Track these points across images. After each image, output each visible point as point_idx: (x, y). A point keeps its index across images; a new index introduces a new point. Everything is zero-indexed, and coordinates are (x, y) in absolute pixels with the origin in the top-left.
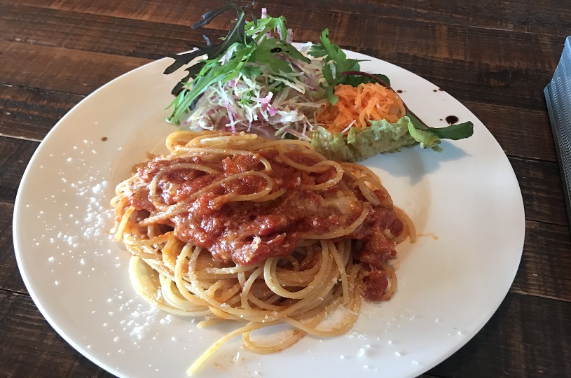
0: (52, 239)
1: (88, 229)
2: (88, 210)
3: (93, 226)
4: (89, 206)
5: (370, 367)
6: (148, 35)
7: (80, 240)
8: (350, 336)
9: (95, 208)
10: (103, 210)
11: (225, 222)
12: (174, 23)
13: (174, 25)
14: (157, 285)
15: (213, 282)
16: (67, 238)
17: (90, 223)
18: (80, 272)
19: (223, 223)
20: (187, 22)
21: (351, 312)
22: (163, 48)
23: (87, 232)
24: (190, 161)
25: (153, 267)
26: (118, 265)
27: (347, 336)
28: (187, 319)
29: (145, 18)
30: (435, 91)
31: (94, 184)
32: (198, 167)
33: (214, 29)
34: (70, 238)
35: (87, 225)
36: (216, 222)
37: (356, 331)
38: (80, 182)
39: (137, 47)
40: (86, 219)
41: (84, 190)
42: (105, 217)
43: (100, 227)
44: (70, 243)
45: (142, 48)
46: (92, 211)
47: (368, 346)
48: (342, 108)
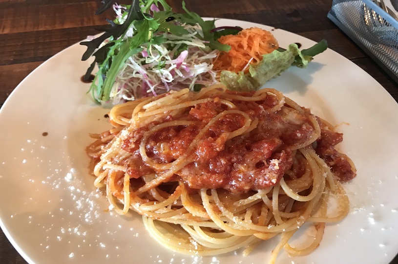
0: (58, 237)
1: (87, 215)
2: (74, 199)
3: (88, 210)
4: (72, 194)
5: (386, 228)
6: (19, 44)
7: (86, 227)
8: (354, 213)
9: (79, 196)
10: (87, 194)
11: (231, 158)
12: (36, 30)
13: (37, 31)
14: (186, 236)
15: (245, 212)
16: (73, 230)
17: (84, 209)
18: (107, 256)
19: (230, 160)
20: (47, 27)
21: (341, 195)
22: (40, 51)
23: (87, 217)
24: (164, 120)
25: (175, 223)
26: (137, 235)
27: (351, 213)
28: (230, 254)
29: (6, 31)
30: (273, 30)
31: (63, 174)
32: (176, 123)
33: (75, 28)
34: (76, 229)
35: (82, 211)
36: (225, 161)
37: (355, 207)
38: (48, 177)
39: (14, 55)
40: (78, 207)
41: (57, 183)
42: (93, 199)
43: (95, 209)
44: (79, 234)
45: (22, 55)
46: (78, 199)
47: (372, 214)
48: (234, 53)
